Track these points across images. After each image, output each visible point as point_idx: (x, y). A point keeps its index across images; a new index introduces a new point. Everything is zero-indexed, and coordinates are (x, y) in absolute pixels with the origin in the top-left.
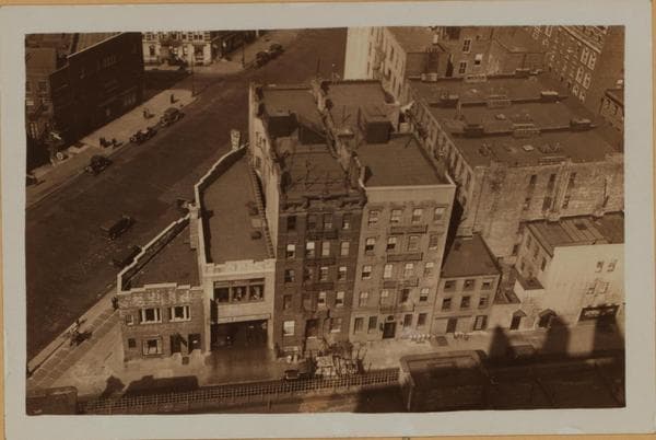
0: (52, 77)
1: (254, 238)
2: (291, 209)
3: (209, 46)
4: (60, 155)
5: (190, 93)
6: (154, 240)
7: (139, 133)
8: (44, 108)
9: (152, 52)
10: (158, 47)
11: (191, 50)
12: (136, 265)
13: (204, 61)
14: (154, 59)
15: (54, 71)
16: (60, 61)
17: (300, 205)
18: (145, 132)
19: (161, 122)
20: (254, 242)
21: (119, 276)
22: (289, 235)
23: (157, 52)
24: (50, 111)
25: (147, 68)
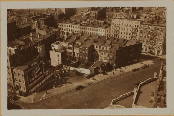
0: (117, 51)
1: (150, 102)
2: (159, 96)
3: (162, 51)
4: (114, 70)
5: (152, 62)
6: (124, 94)
7: (135, 69)
8: (114, 58)
9: (146, 50)
10: (148, 49)
11: (156, 51)
12: (118, 99)
13: (160, 55)
14: (146, 52)
15: (118, 50)
16: (120, 48)
17: (162, 96)
18: (136, 69)
19: (142, 67)
20: (150, 103)
21: (113, 100)
22: (158, 103)
23: (147, 50)
24: (115, 59)
25: (142, 53)
